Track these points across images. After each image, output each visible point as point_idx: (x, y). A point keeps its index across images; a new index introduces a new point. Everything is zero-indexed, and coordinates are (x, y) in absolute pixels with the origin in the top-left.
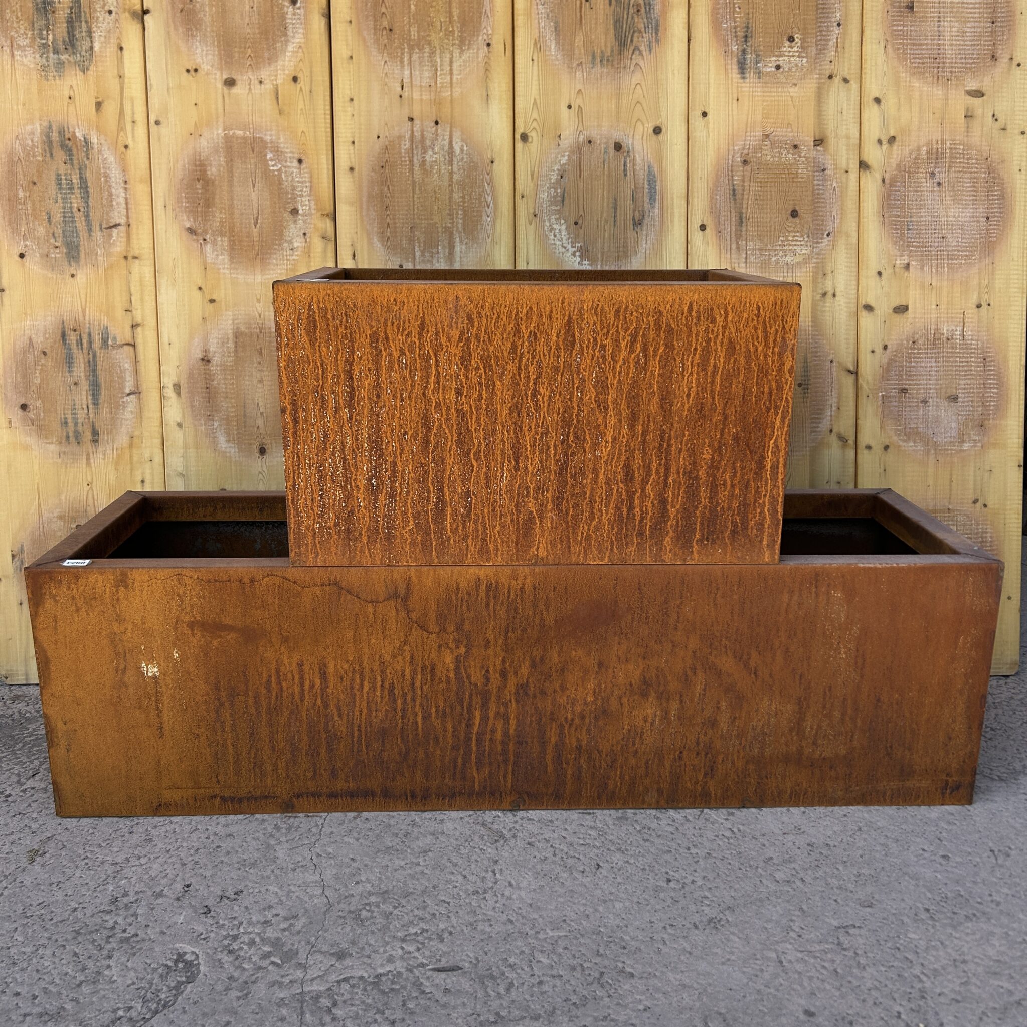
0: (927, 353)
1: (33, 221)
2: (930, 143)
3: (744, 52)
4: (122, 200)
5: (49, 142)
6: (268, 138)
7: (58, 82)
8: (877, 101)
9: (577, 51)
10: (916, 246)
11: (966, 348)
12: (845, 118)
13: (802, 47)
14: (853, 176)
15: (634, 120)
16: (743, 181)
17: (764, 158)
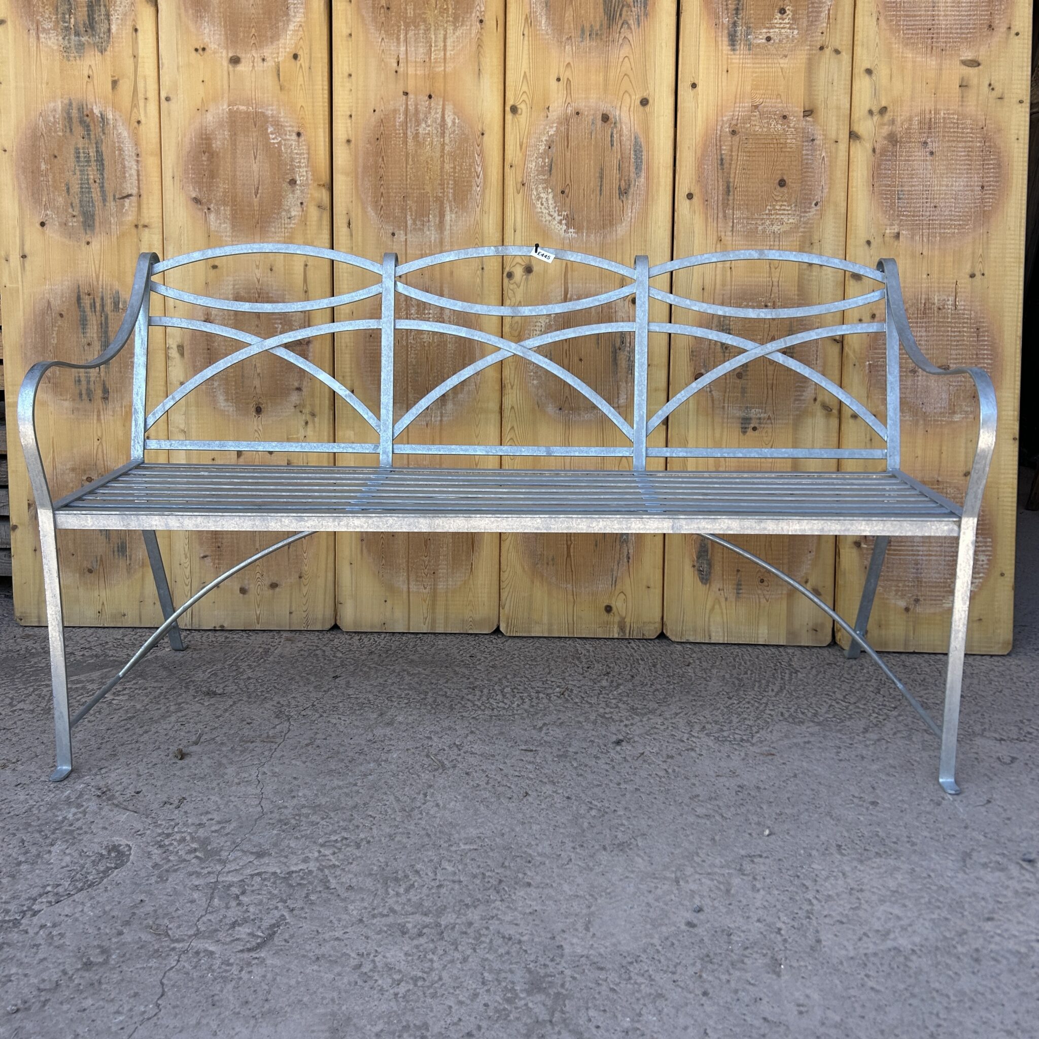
0: (917, 323)
1: (53, 192)
2: (923, 113)
3: (735, 24)
4: (134, 172)
5: (70, 119)
6: (270, 112)
7: (78, 62)
8: (869, 72)
9: (566, 26)
10: (906, 216)
11: (959, 318)
12: (835, 88)
13: (793, 19)
14: (843, 146)
15: (621, 93)
16: (732, 151)
17: (753, 128)
